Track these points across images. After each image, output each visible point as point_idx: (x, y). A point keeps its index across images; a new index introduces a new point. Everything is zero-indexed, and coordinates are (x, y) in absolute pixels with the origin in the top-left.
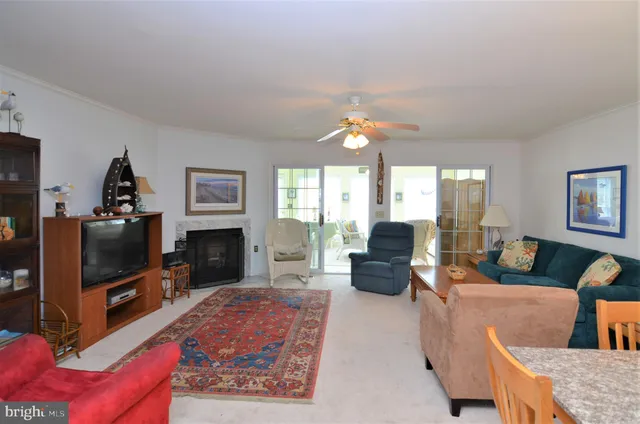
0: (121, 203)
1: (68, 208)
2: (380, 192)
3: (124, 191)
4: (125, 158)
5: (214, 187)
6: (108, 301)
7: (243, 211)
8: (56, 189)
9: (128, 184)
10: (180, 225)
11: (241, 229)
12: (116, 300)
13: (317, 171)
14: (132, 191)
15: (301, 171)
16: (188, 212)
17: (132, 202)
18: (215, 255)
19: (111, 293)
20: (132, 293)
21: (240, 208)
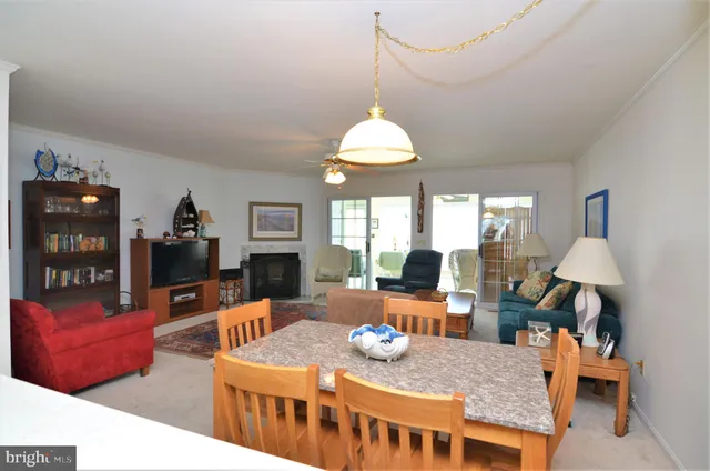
0: (187, 230)
1: (145, 233)
2: (421, 221)
3: (187, 221)
4: (189, 197)
5: (273, 218)
6: (172, 299)
7: (299, 239)
8: (137, 220)
9: (192, 216)
10: (244, 249)
11: (297, 254)
12: (178, 298)
13: (365, 202)
14: (195, 220)
15: (352, 202)
16: (251, 238)
17: (195, 229)
18: (276, 275)
19: (173, 293)
20: (192, 296)
21: (296, 236)
